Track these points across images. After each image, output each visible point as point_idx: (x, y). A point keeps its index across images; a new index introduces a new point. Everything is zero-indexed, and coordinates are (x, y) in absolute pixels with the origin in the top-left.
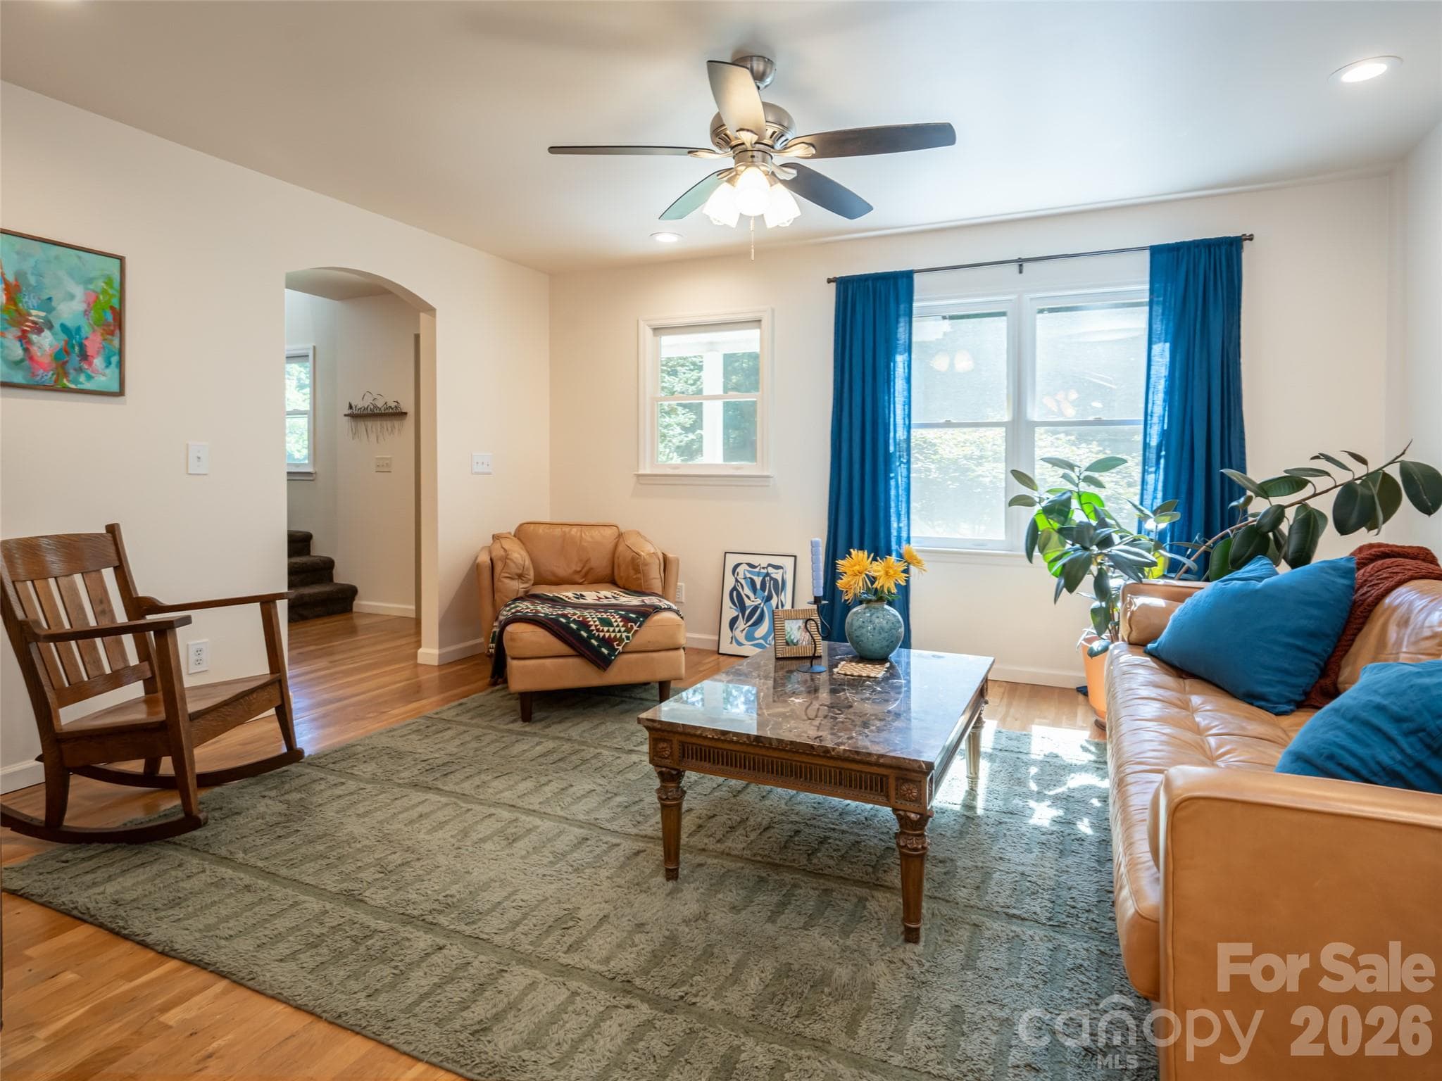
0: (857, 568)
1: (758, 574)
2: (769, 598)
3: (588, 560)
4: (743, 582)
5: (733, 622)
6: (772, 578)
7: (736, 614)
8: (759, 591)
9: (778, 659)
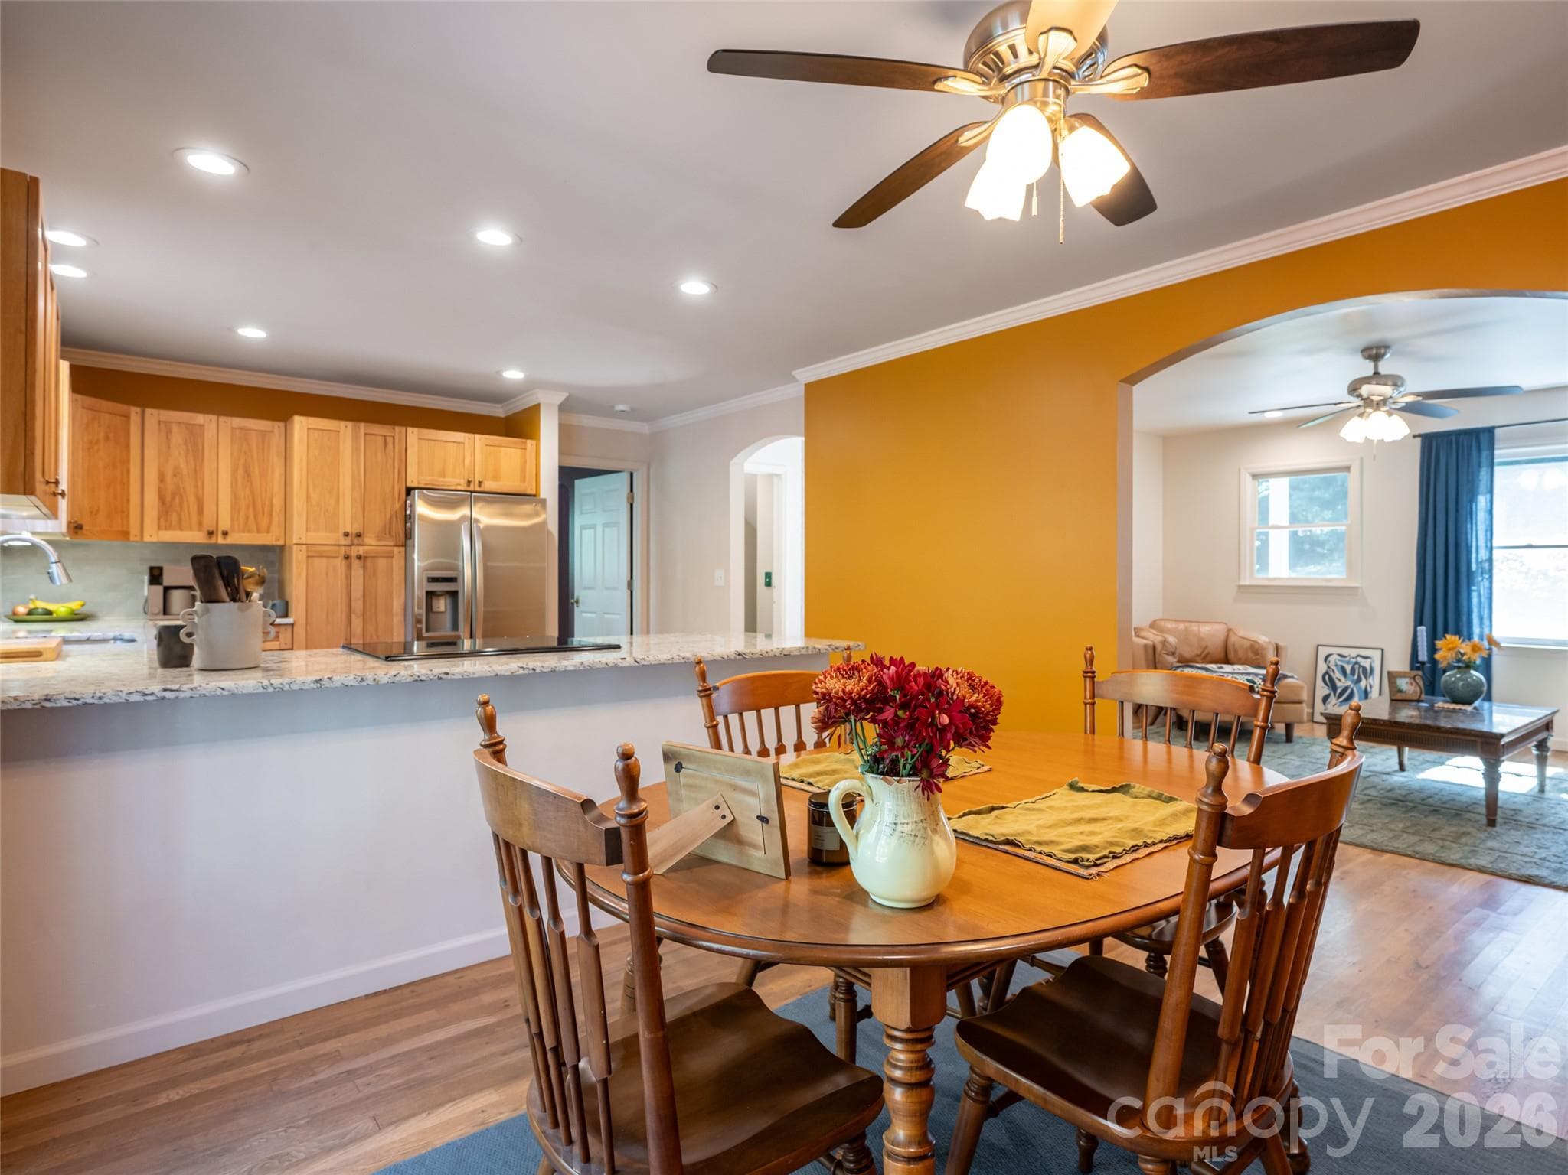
0: (1450, 646)
1: (1348, 663)
2: (1359, 680)
3: (1206, 647)
4: (1334, 668)
5: (1325, 699)
6: (1360, 666)
7: (1327, 692)
8: (1349, 676)
9: (1392, 700)
